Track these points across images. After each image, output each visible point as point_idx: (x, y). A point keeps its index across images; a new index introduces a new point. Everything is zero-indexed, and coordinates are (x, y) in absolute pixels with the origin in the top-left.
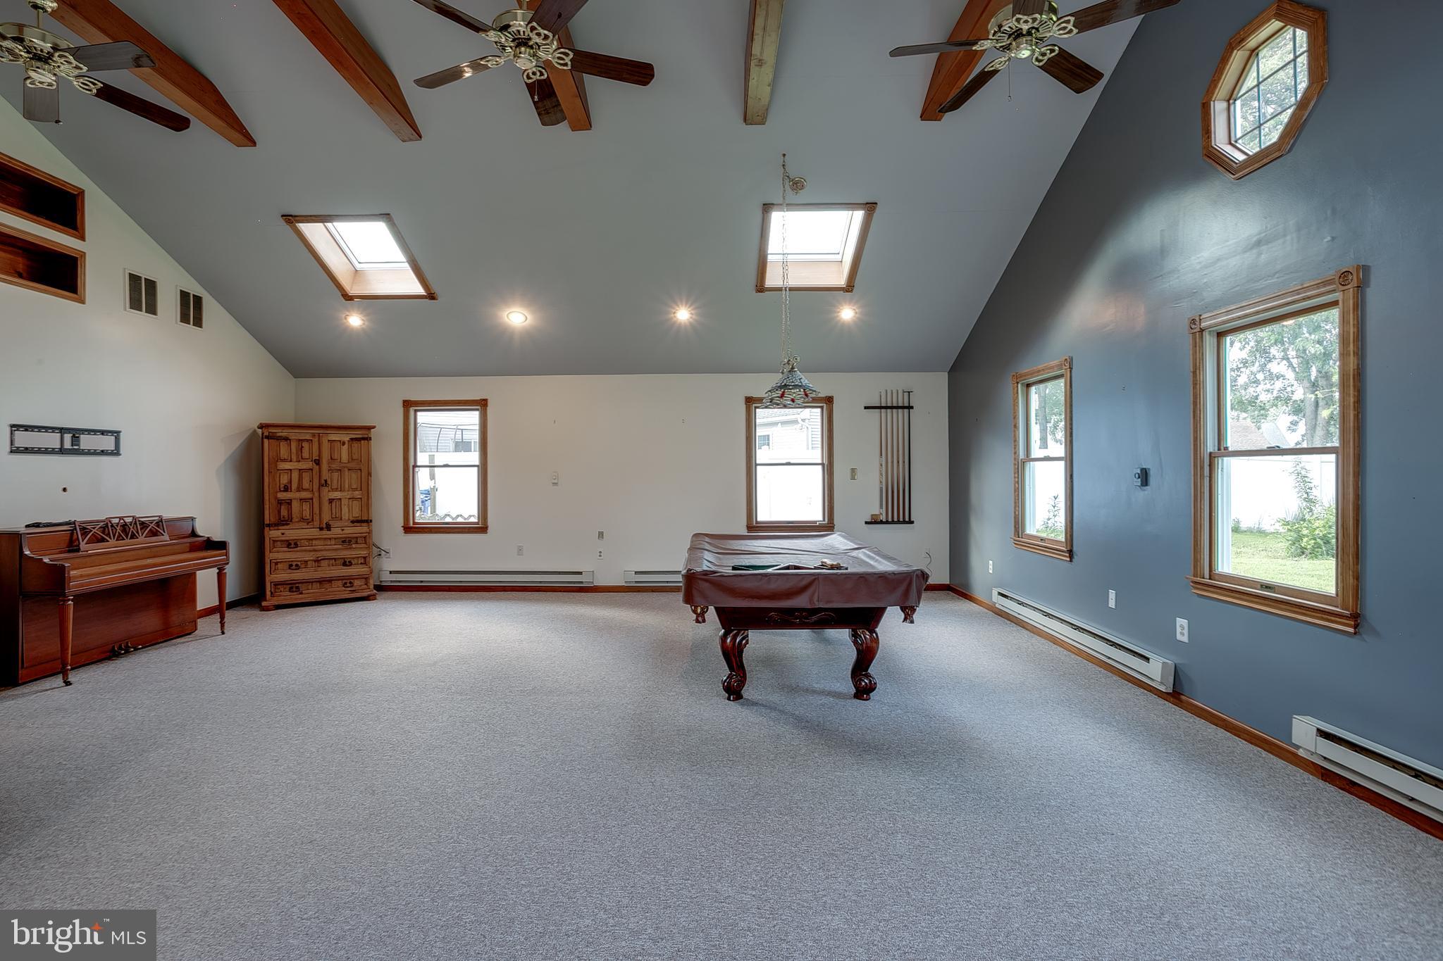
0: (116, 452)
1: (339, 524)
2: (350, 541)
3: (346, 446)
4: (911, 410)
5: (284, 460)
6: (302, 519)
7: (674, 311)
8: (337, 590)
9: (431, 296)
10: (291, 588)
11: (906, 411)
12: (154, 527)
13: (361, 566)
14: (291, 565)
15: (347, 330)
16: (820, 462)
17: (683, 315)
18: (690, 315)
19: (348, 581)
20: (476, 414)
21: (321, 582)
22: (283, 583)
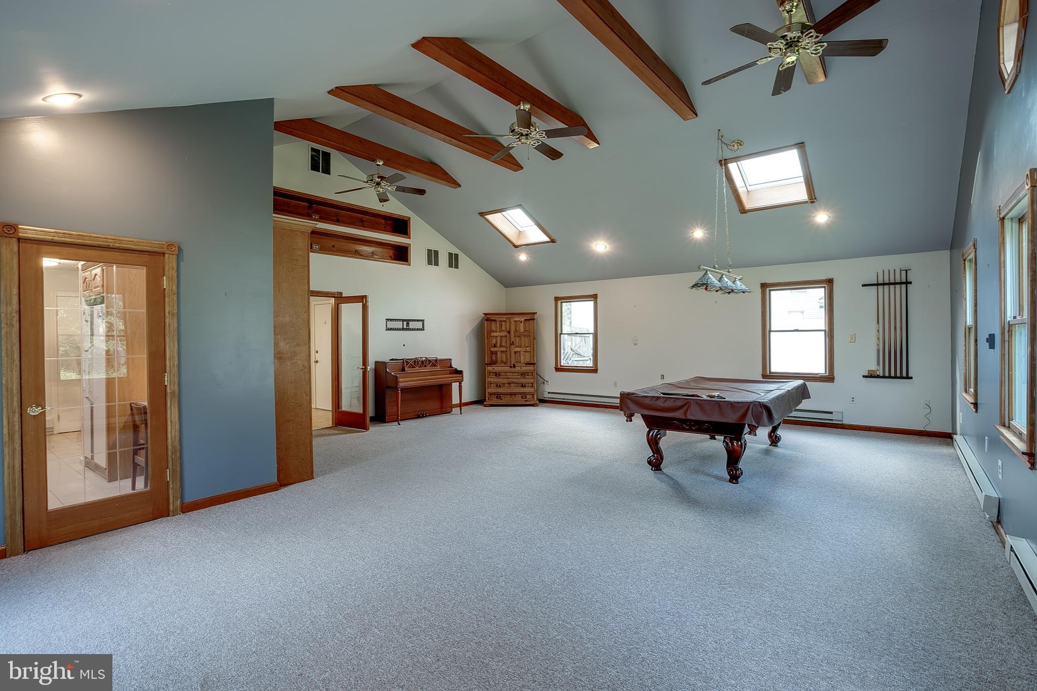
0: (423, 329)
1: (519, 365)
2: (525, 374)
3: (523, 323)
4: (908, 285)
5: (494, 332)
6: (502, 362)
7: (692, 231)
8: (518, 399)
9: (553, 241)
10: (497, 396)
11: (904, 286)
12: (434, 362)
13: (530, 388)
14: (497, 385)
15: (518, 262)
16: (824, 329)
17: (698, 234)
18: (703, 234)
19: (524, 395)
20: (592, 303)
21: (511, 394)
22: (494, 394)
